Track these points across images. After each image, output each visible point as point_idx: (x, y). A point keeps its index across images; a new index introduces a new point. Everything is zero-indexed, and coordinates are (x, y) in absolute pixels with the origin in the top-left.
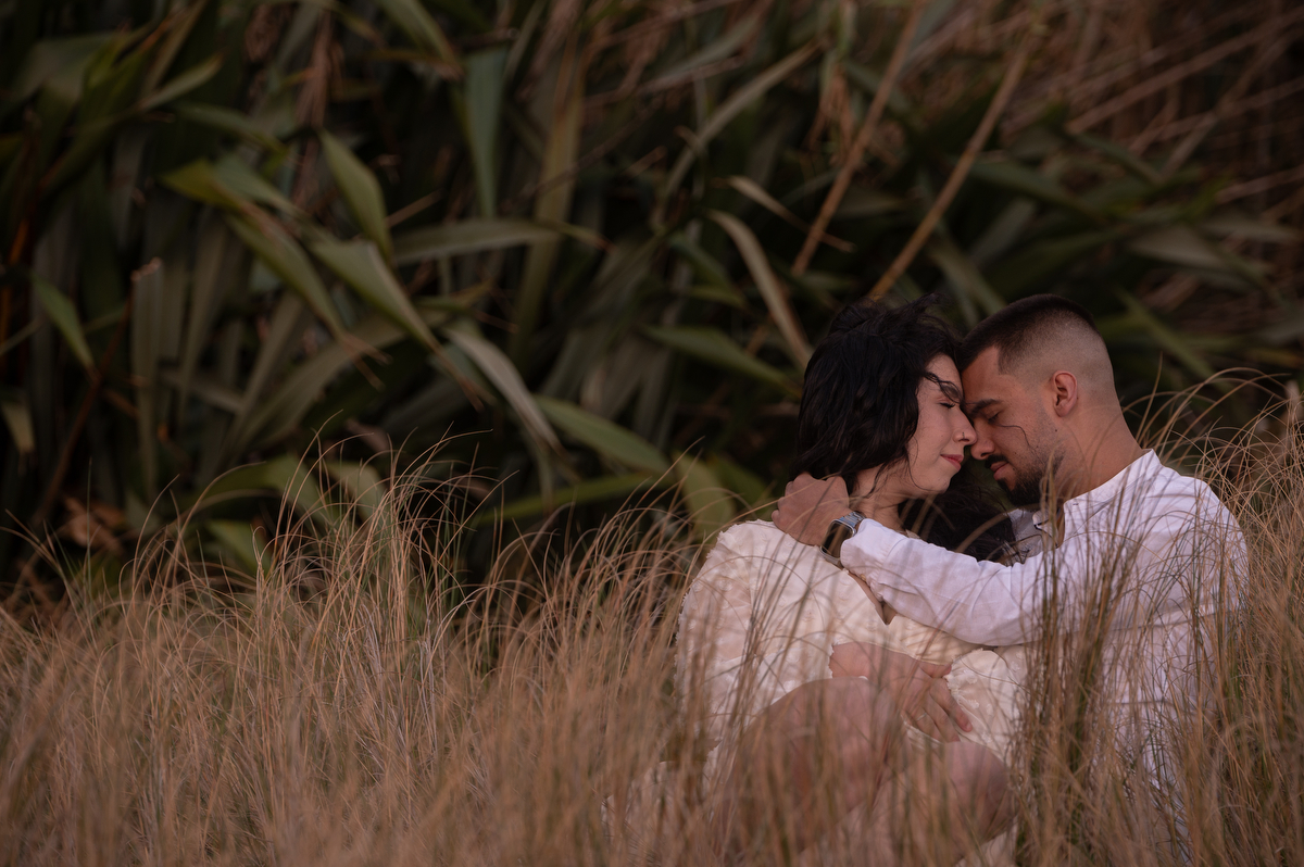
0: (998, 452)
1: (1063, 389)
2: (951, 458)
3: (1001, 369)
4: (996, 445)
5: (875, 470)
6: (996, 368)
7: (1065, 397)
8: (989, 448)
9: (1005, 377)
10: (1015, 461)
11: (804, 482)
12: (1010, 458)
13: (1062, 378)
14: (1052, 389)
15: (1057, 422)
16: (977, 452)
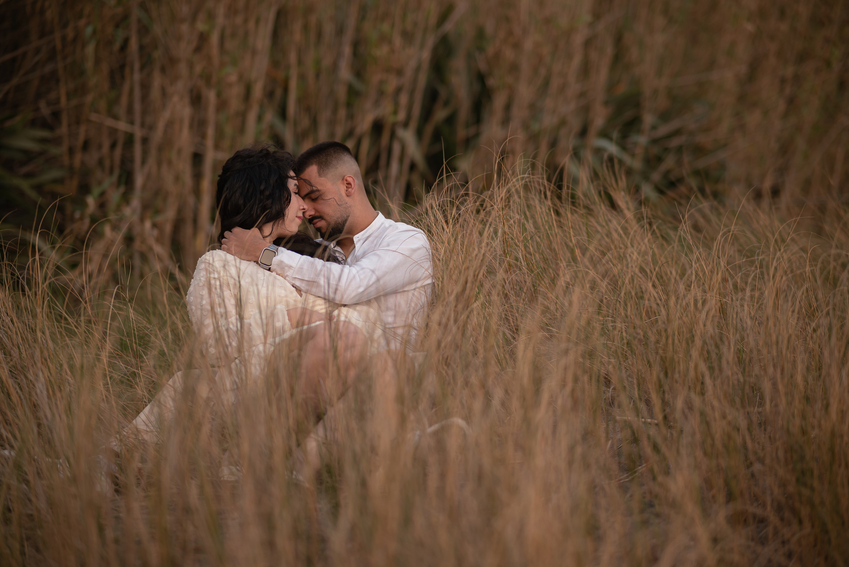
0: (317, 214)
1: (349, 184)
2: (299, 217)
3: (320, 175)
4: (316, 211)
5: (271, 224)
6: (317, 175)
7: (351, 187)
8: (312, 213)
9: (322, 179)
10: (328, 218)
11: (237, 230)
12: (326, 217)
13: (348, 179)
14: (343, 184)
15: (347, 199)
16: (307, 214)
